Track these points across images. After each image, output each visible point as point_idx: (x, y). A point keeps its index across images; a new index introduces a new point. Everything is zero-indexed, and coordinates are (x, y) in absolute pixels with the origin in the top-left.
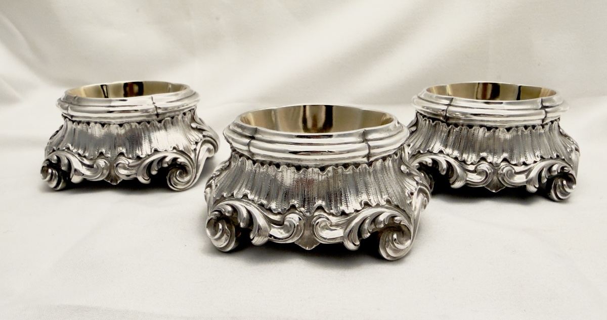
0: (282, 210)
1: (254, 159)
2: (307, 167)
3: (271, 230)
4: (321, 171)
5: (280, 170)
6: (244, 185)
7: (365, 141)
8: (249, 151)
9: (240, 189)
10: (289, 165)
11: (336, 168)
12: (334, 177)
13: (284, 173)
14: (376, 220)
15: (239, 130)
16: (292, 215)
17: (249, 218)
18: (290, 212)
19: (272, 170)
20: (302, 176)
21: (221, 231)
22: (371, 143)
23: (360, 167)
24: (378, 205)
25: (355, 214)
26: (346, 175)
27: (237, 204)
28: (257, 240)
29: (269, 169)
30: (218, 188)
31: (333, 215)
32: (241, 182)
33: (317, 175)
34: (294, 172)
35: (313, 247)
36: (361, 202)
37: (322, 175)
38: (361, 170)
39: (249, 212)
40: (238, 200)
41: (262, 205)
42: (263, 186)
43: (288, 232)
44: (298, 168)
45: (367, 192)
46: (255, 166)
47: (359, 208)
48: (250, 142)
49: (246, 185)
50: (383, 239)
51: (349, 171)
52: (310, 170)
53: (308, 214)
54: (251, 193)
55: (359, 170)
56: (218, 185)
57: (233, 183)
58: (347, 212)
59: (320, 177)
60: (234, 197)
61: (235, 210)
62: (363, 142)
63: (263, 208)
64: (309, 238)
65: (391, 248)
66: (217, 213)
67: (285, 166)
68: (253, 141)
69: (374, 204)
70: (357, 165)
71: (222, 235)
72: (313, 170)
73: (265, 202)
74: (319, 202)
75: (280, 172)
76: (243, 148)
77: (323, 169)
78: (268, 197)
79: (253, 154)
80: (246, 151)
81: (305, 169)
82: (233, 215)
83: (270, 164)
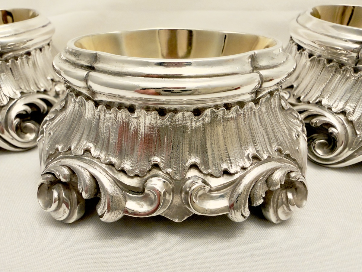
0: (140, 171)
1: (96, 99)
2: (175, 111)
3: (126, 202)
4: (195, 115)
5: (135, 115)
6: (85, 136)
7: (255, 68)
8: (89, 88)
9: (79, 141)
10: (148, 109)
11: (216, 111)
12: (212, 121)
13: (141, 119)
14: (270, 180)
15: (72, 58)
16: (155, 179)
17: (94, 185)
18: (152, 173)
19: (123, 114)
20: (168, 123)
21: (57, 202)
22: (264, 73)
23: (245, 107)
24: (270, 159)
25: (242, 173)
26: (228, 120)
27: (75, 164)
28: (109, 217)
29: (119, 115)
30: (51, 138)
31: (211, 175)
32: (80, 132)
33: (189, 121)
34: (157, 118)
35: (185, 218)
36: (248, 155)
37: (196, 122)
38: (246, 111)
39: (93, 177)
40: (77, 157)
41: (111, 164)
42: (111, 137)
43: (151, 204)
44: (162, 112)
45: (254, 143)
46: (98, 110)
47: (247, 164)
48: (87, 75)
49: (88, 135)
51: (232, 114)
52: (180, 115)
53: (177, 177)
54: (95, 147)
55: (244, 112)
56: (52, 134)
57: (70, 132)
58: (232, 171)
59: (193, 124)
60: (71, 153)
61: (73, 172)
62: (253, 72)
63: (113, 168)
64: (179, 207)
66: (49, 176)
67: (143, 111)
68: (92, 73)
69: (265, 157)
70: (241, 104)
71: (59, 207)
72: (183, 114)
73: (114, 160)
74: (192, 160)
75: (136, 118)
76: (79, 85)
77: (198, 112)
78: (121, 154)
79: (94, 93)
80: (83, 88)
81: (172, 113)
82: (71, 179)
83: (120, 106)
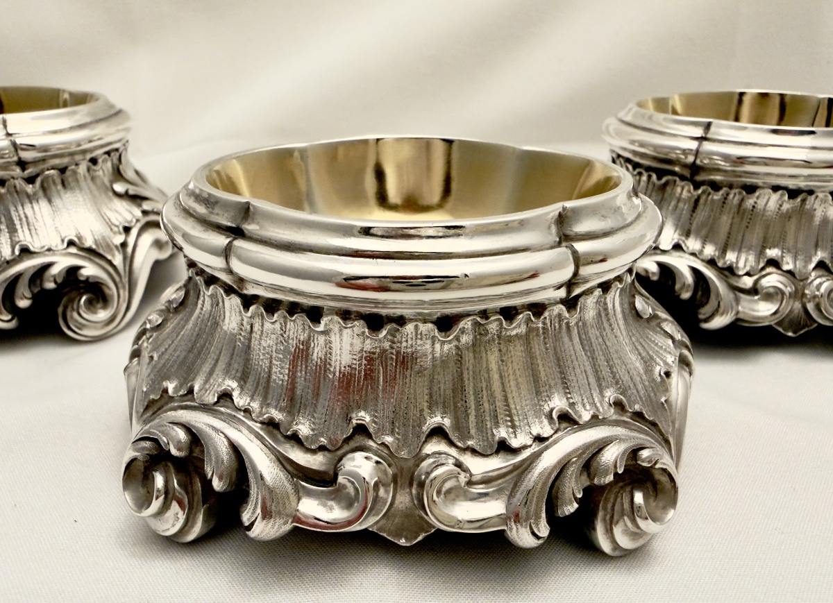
0: (330, 440)
1: (245, 292)
2: (401, 321)
3: (299, 499)
4: (440, 330)
5: (321, 328)
6: (222, 365)
7: (565, 238)
8: (230, 271)
9: (211, 373)
10: (346, 315)
11: (483, 322)
12: (475, 345)
13: (332, 335)
14: (594, 464)
15: (201, 210)
16: (359, 456)
17: (235, 464)
18: (353, 444)
19: (297, 327)
20: (387, 345)
21: (161, 498)
22: (581, 247)
23: (546, 314)
24: (595, 421)
25: (535, 448)
26: (510, 339)
27: (201, 420)
28: (263, 530)
29: (290, 325)
30: (154, 367)
31: (474, 452)
32: (213, 356)
33: (429, 342)
34: (363, 333)
35: (420, 538)
36: (552, 411)
37: (443, 343)
38: (548, 321)
39: (235, 449)
40: (205, 408)
41: (271, 425)
42: (274, 370)
43: (349, 505)
44: (375, 322)
45: (564, 388)
46: (249, 314)
47: (546, 430)
48: (230, 245)
49: (229, 365)
50: (605, 509)
51: (518, 327)
52: (410, 328)
53: (404, 454)
54: (242, 388)
55: (544, 323)
56: (156, 358)
57: (191, 356)
58: (515, 443)
59: (438, 346)
60: (193, 400)
61: (195, 439)
62: (559, 244)
63: (276, 432)
64: (407, 515)
65: (627, 532)
66: (147, 444)
67: (336, 318)
68: (239, 243)
69: (586, 416)
70: (538, 309)
71: (165, 507)
72: (416, 327)
73: (278, 416)
74: (436, 420)
75: (322, 333)
76: (213, 263)
77: (446, 323)
78: (293, 405)
79: (241, 280)
80: (221, 270)
81: (394, 325)
82: (191, 451)
83: (293, 309)
